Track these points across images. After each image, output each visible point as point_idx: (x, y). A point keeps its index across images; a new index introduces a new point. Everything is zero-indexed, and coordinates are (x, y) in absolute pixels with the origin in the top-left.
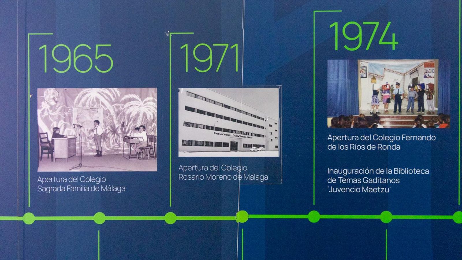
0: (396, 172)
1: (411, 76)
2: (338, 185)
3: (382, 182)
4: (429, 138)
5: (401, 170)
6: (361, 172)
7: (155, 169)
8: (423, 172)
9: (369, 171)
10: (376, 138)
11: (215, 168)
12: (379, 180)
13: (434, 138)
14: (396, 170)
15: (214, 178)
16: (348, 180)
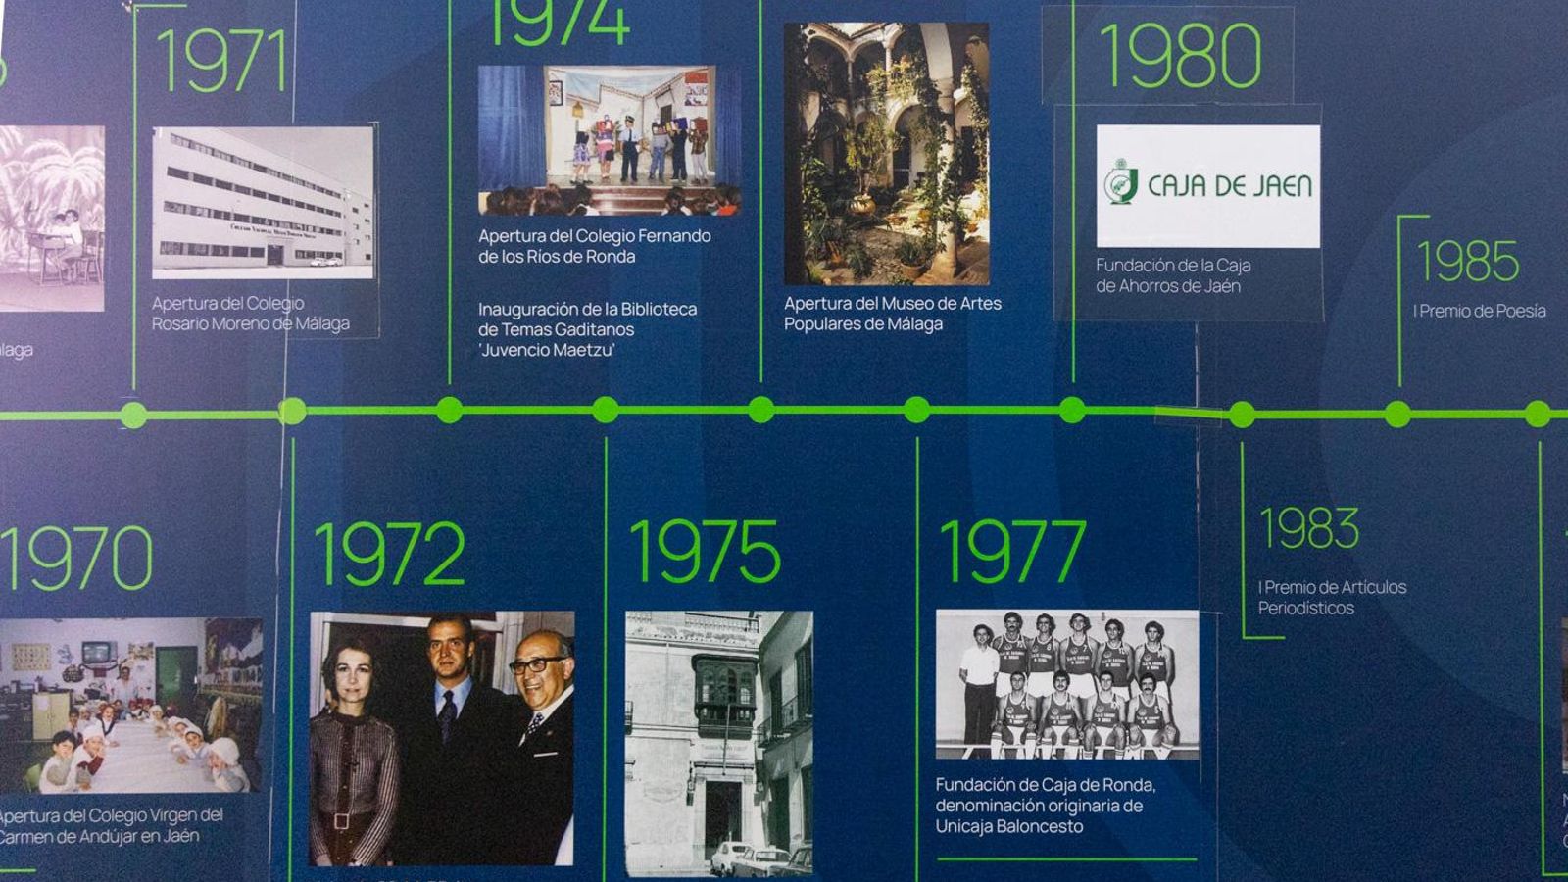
0: (627, 311)
1: (659, 101)
2: (503, 340)
3: (595, 333)
4: (696, 237)
5: (638, 307)
6: (551, 310)
7: (98, 306)
8: (684, 310)
9: (569, 310)
10: (583, 236)
11: (232, 304)
12: (590, 329)
13: (706, 237)
14: (626, 306)
15: (231, 325)
16: (524, 329)
